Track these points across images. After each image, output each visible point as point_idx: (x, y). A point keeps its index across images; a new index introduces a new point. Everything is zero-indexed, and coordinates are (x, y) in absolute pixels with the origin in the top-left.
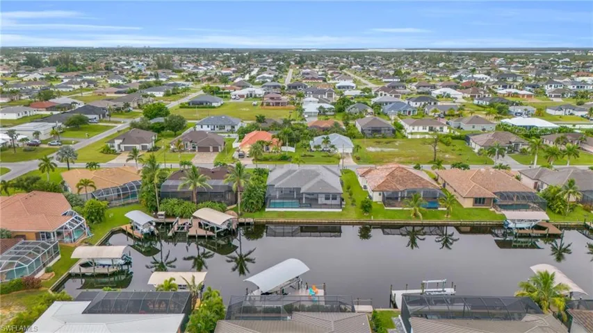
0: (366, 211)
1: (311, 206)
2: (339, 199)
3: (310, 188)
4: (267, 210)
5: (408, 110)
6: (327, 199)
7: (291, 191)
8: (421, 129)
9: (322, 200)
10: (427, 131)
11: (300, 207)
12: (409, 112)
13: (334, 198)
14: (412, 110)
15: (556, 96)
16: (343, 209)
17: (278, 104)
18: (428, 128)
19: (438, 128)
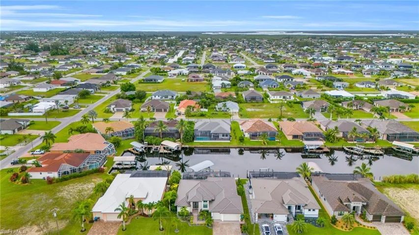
0: (241, 142)
1: (215, 139)
2: (229, 136)
3: (215, 131)
4: (195, 141)
5: (274, 85)
6: (223, 136)
7: (206, 132)
8: (278, 98)
9: (221, 137)
10: (282, 98)
11: (211, 140)
12: (275, 86)
13: (227, 136)
14: (276, 85)
15: (367, 74)
16: (231, 141)
17: (197, 80)
18: (282, 97)
19: (288, 97)
